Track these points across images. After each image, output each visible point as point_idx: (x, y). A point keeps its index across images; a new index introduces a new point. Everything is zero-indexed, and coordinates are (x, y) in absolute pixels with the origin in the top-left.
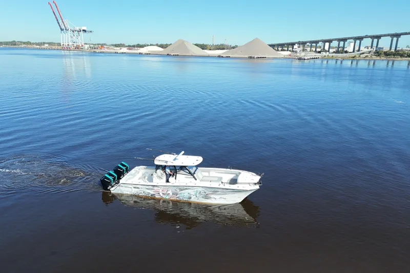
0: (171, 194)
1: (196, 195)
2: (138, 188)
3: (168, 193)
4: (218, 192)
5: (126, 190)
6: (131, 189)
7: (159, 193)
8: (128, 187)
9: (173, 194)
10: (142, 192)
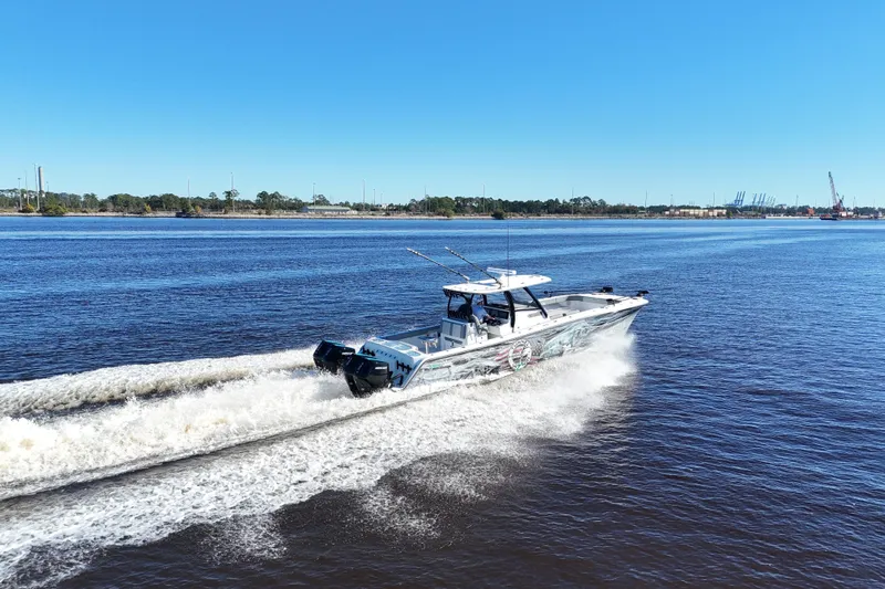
0: (530, 356)
1: (571, 343)
2: (465, 362)
3: (525, 354)
4: (605, 322)
5: (435, 377)
6: (446, 370)
7: (507, 362)
8: (442, 368)
9: (534, 354)
10: (473, 370)
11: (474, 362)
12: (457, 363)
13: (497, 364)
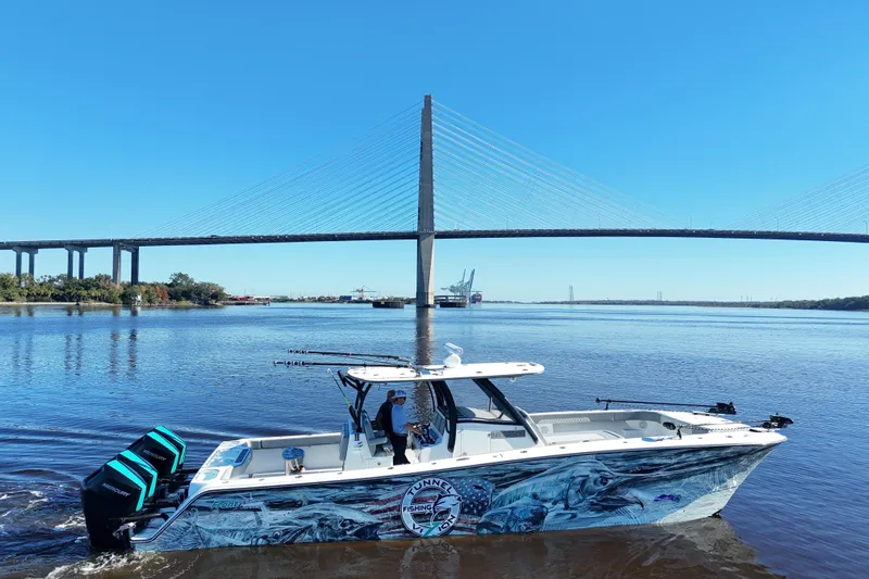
0: (455, 512)
1: (565, 500)
2: (294, 505)
4: (657, 467)
5: (225, 526)
6: (251, 516)
7: (398, 518)
8: (239, 509)
9: (466, 509)
10: (314, 523)
11: (316, 509)
12: (273, 506)
13: (373, 519)
